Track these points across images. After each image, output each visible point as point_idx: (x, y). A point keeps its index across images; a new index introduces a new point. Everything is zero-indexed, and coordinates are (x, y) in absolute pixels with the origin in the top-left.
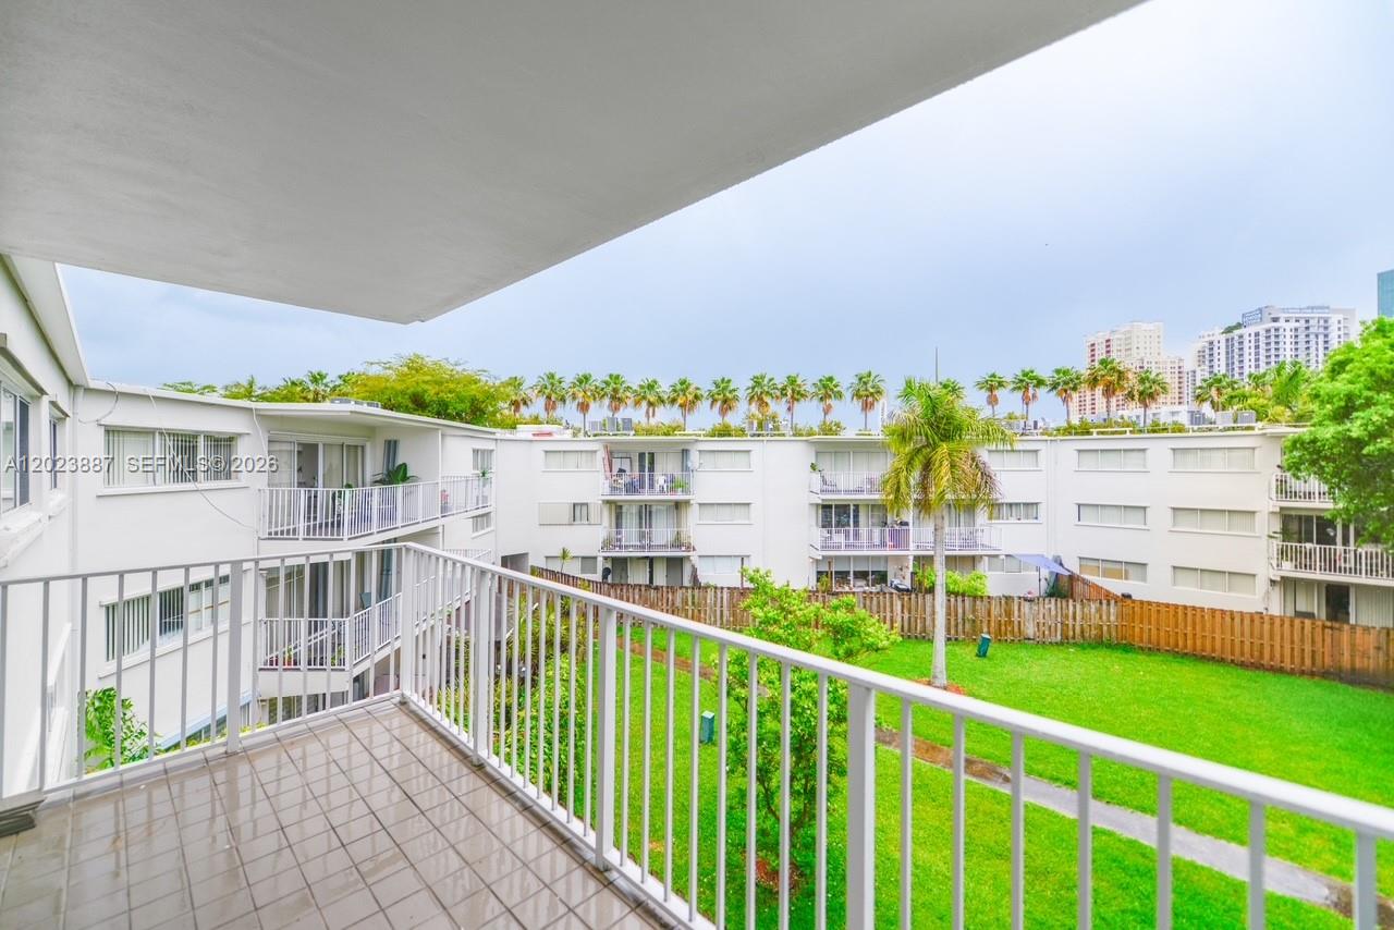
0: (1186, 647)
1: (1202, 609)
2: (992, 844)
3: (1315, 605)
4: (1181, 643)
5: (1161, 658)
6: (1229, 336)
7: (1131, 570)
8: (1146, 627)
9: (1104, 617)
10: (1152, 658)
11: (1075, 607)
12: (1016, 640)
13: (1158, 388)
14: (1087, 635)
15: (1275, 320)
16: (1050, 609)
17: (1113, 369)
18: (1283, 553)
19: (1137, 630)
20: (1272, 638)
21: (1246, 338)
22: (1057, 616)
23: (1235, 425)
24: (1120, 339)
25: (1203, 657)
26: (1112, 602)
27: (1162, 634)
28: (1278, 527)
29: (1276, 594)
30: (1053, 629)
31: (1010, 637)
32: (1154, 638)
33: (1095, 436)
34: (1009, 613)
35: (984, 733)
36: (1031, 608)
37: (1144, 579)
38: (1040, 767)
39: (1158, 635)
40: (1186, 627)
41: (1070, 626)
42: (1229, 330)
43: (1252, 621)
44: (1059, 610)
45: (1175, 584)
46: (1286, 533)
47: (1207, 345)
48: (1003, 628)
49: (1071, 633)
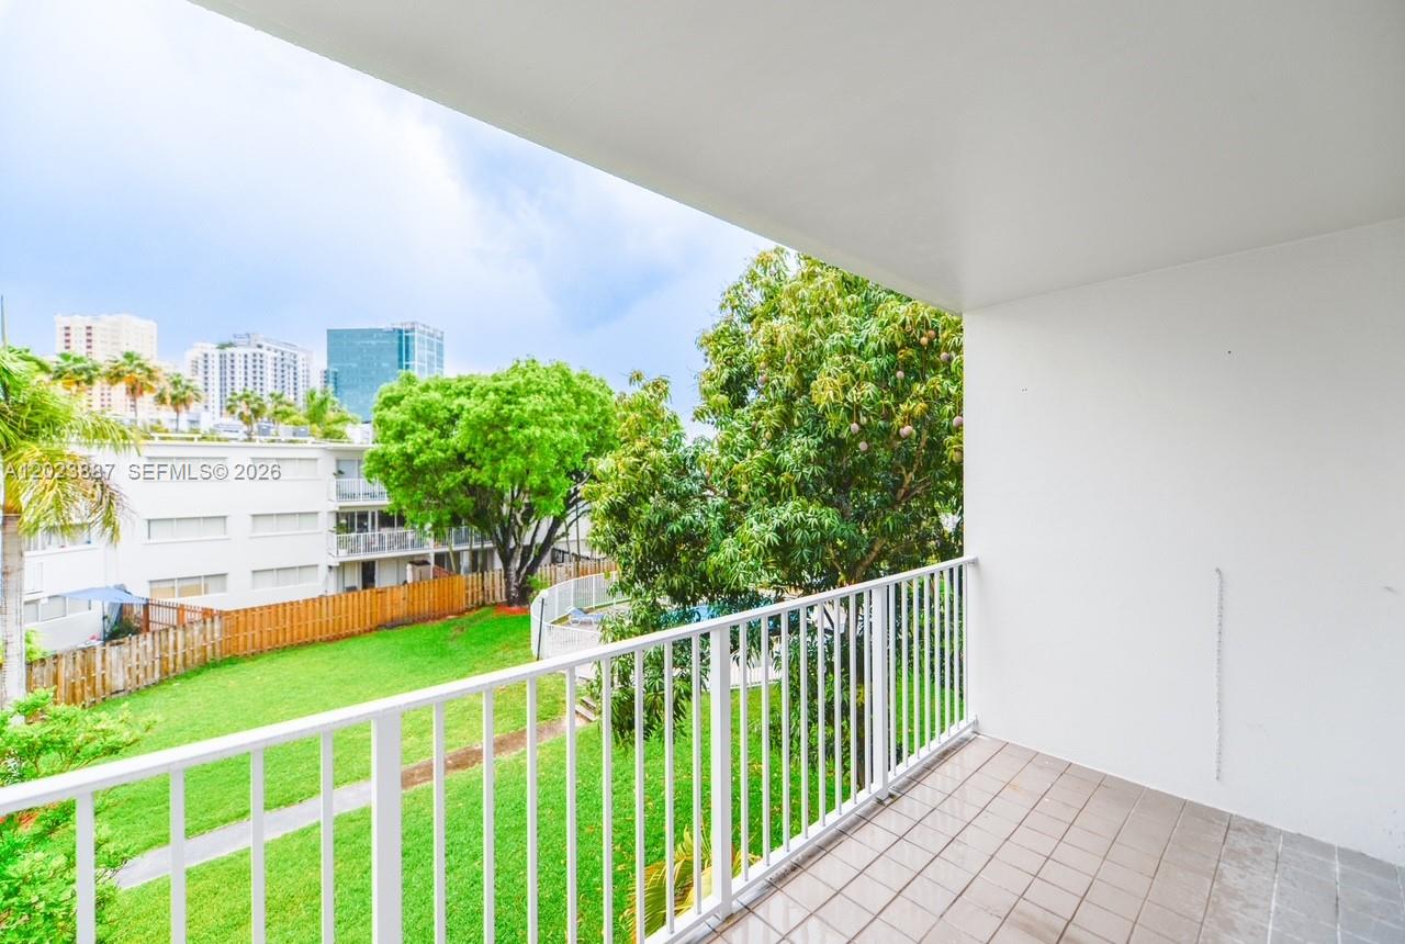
0: (285, 640)
1: (298, 602)
2: (222, 922)
3: (355, 579)
4: (281, 639)
5: (267, 658)
6: (222, 352)
7: (211, 582)
8: (249, 634)
9: (208, 637)
10: (260, 661)
11: (175, 634)
12: (99, 701)
13: (191, 394)
14: (189, 662)
15: (260, 346)
16: (145, 646)
17: (140, 365)
18: (340, 543)
19: (241, 639)
20: (347, 612)
21: (237, 358)
22: (154, 652)
23: (294, 438)
24: (105, 330)
25: (299, 644)
26: (216, 618)
27: (265, 635)
28: (333, 523)
29: (333, 577)
30: (149, 669)
31: (89, 699)
32: (257, 641)
33: (157, 441)
34: (88, 669)
35: (128, 822)
36: (120, 653)
37: (224, 589)
38: (220, 814)
39: (261, 638)
40: (285, 623)
41: (171, 659)
42: (222, 347)
43: (334, 600)
44: (157, 645)
45: (254, 588)
46: (340, 528)
47: (202, 356)
48: (78, 691)
49: (171, 666)
